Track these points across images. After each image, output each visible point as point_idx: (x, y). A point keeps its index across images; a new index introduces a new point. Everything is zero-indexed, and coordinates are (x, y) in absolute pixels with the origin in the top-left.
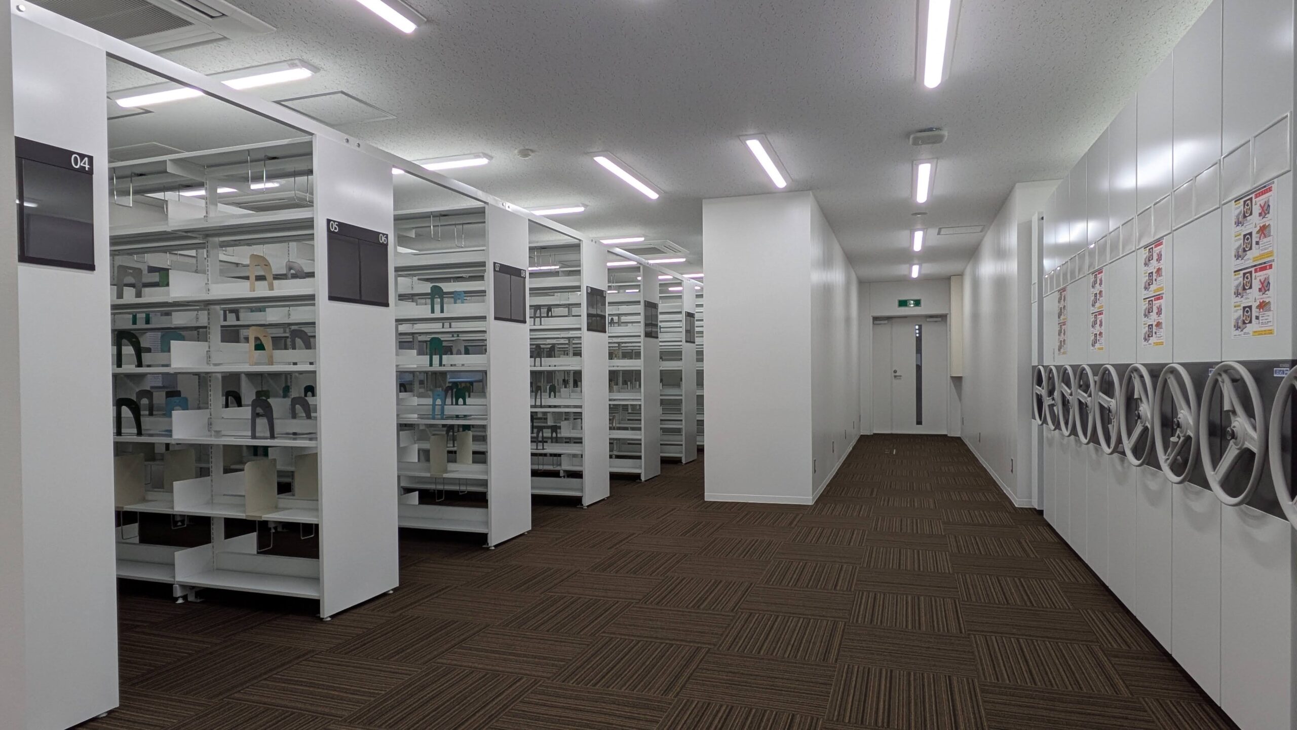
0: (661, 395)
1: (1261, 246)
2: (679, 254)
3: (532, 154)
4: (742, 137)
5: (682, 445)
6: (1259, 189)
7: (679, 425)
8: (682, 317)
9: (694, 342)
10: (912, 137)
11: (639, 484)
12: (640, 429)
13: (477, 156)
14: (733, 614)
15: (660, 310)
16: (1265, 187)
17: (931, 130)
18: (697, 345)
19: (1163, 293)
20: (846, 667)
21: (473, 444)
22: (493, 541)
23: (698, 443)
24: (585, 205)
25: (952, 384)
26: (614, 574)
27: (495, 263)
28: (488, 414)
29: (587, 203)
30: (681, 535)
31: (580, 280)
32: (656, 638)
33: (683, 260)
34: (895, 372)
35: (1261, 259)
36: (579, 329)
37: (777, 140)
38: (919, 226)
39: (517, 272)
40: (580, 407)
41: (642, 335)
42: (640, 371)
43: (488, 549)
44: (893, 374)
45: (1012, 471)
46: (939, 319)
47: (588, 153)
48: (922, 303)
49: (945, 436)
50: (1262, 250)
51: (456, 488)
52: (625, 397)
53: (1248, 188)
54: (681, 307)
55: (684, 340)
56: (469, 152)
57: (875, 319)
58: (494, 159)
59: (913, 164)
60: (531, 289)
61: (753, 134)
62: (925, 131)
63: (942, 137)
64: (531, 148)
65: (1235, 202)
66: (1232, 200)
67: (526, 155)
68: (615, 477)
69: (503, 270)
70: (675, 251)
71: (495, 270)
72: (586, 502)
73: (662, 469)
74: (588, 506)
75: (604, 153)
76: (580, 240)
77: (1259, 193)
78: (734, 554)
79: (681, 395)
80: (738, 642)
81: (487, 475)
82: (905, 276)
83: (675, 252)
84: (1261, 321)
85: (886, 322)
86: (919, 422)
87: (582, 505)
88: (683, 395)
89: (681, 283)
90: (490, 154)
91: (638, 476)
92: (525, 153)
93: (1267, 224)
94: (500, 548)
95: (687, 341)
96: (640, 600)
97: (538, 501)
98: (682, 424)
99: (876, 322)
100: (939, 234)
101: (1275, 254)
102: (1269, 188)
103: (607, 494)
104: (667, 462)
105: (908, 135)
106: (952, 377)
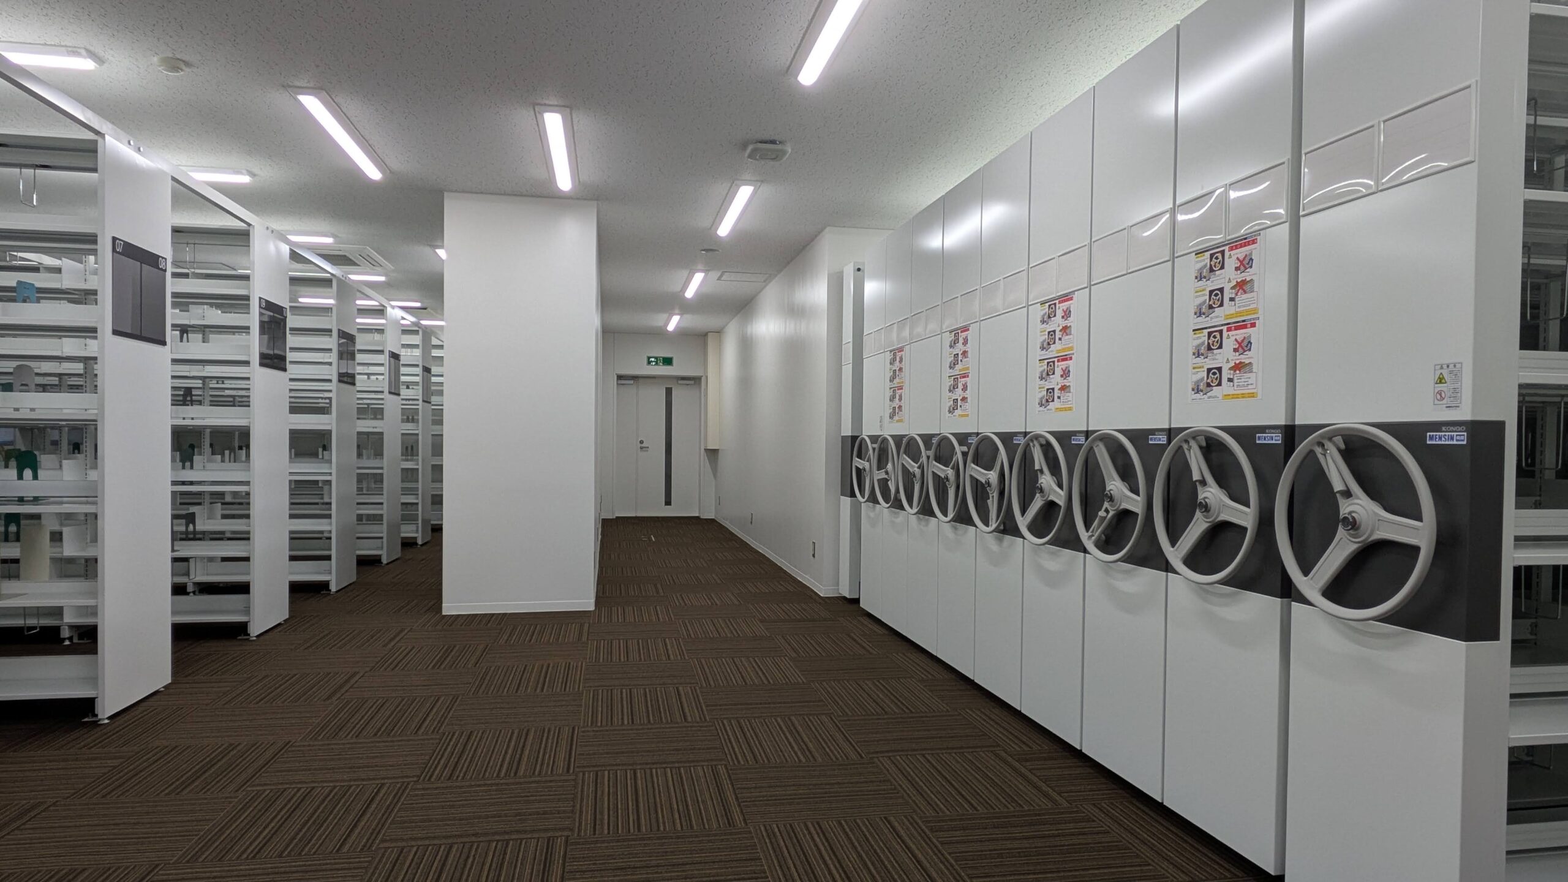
0: (359, 468)
1: (1237, 302)
2: (379, 269)
3: (187, 70)
4: (538, 107)
5: (381, 538)
6: (1236, 242)
7: (379, 509)
8: (383, 358)
9: (399, 395)
10: (750, 148)
11: (329, 597)
12: (329, 516)
13: (73, 52)
14: (573, 777)
15: (358, 347)
16: (1245, 239)
17: (773, 142)
18: (402, 399)
19: (1073, 354)
20: (763, 828)
21: (51, 547)
22: (107, 709)
23: (403, 535)
24: (252, 174)
25: (706, 458)
26: (354, 740)
27: (114, 239)
28: (99, 495)
29: (256, 170)
30: (434, 667)
31: (248, 288)
32: (475, 835)
33: (382, 279)
34: (642, 442)
35: (1237, 317)
36: (246, 363)
37: (583, 121)
38: (700, 267)
39: (152, 260)
40: (248, 483)
41: (335, 378)
42: (329, 432)
43: (96, 724)
44: (640, 445)
45: (814, 556)
46: (692, 382)
47: (290, 87)
48: (675, 361)
49: (698, 518)
50: (1239, 307)
51: (18, 622)
52: (309, 469)
53: (1219, 238)
54: (383, 343)
55: (386, 390)
56: (56, 41)
57: (620, 377)
58: (106, 65)
59: (734, 184)
60: (175, 295)
61: (557, 106)
62: (766, 142)
63: (784, 153)
64: (186, 58)
65: (1196, 254)
66: (1193, 252)
67: (176, 69)
68: (297, 589)
69: (127, 251)
70: (374, 263)
71: (114, 250)
72: (255, 630)
73: (358, 573)
74: (258, 636)
75: (318, 89)
76: (249, 225)
77: (1236, 246)
78: (527, 688)
79: (382, 468)
80: (602, 820)
81: (96, 598)
82: (660, 327)
83: (373, 265)
84: (1236, 384)
85: (632, 382)
86: (668, 502)
87: (249, 635)
88: (385, 468)
89: (383, 310)
90: (101, 54)
91: (324, 586)
92: (174, 64)
93: (1248, 280)
94: (121, 720)
95: (390, 393)
96: (419, 777)
97: (182, 634)
98: (382, 509)
99: (620, 382)
100: (719, 279)
101: (1260, 312)
102: (1253, 240)
103: (286, 615)
104: (366, 563)
105: (744, 146)
106: (706, 450)
